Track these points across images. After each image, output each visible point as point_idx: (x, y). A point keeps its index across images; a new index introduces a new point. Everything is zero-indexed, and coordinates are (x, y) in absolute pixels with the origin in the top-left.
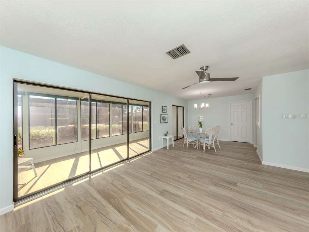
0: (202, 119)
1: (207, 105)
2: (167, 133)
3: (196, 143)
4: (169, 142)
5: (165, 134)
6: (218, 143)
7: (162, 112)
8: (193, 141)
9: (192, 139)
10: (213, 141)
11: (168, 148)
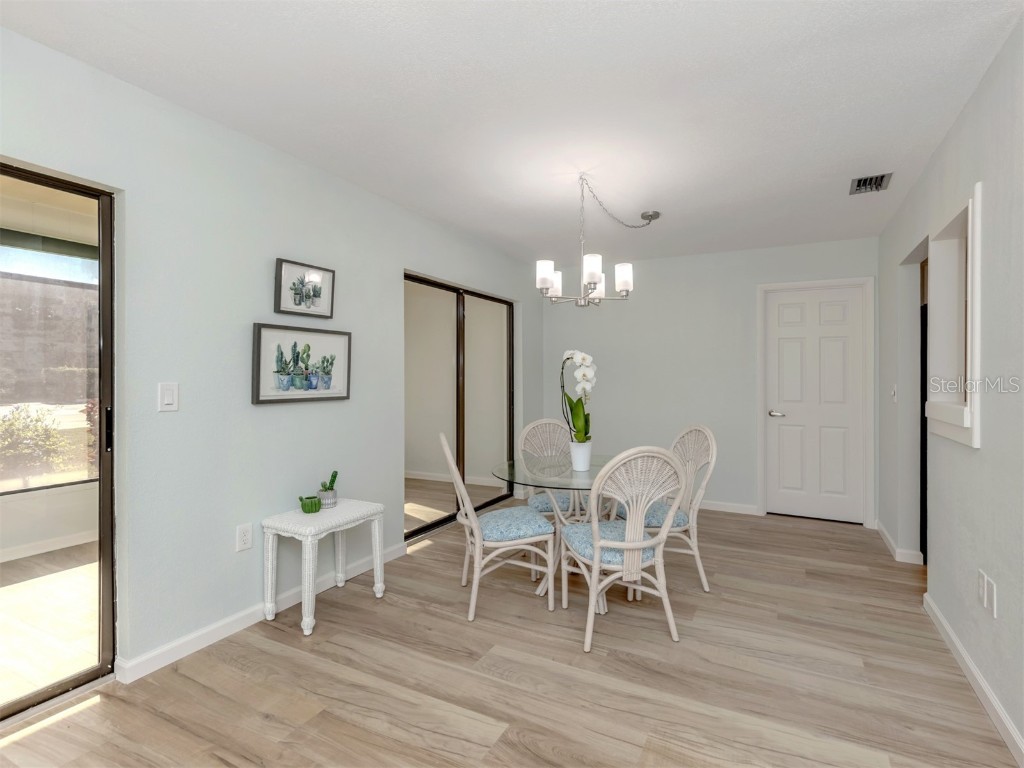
0: (590, 373)
1: (625, 275)
2: (329, 487)
3: (543, 562)
4: (319, 570)
5: (313, 490)
6: (696, 552)
7: (278, 309)
8: (520, 544)
9: (514, 533)
10: (653, 549)
11: (308, 622)
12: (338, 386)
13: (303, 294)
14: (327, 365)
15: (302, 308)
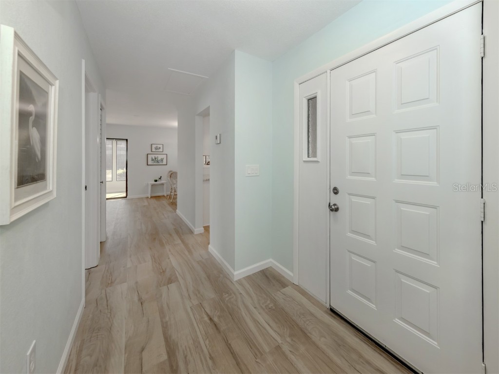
7: (151, 151)
12: (165, 162)
13: (156, 148)
14: (162, 160)
15: (157, 151)
